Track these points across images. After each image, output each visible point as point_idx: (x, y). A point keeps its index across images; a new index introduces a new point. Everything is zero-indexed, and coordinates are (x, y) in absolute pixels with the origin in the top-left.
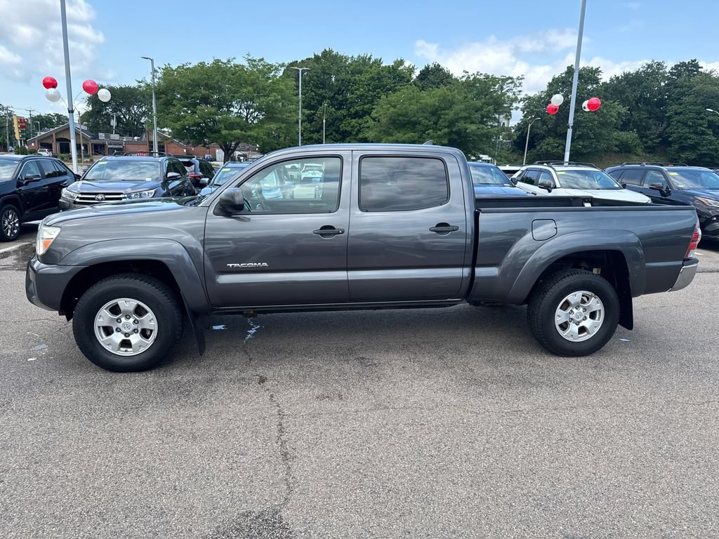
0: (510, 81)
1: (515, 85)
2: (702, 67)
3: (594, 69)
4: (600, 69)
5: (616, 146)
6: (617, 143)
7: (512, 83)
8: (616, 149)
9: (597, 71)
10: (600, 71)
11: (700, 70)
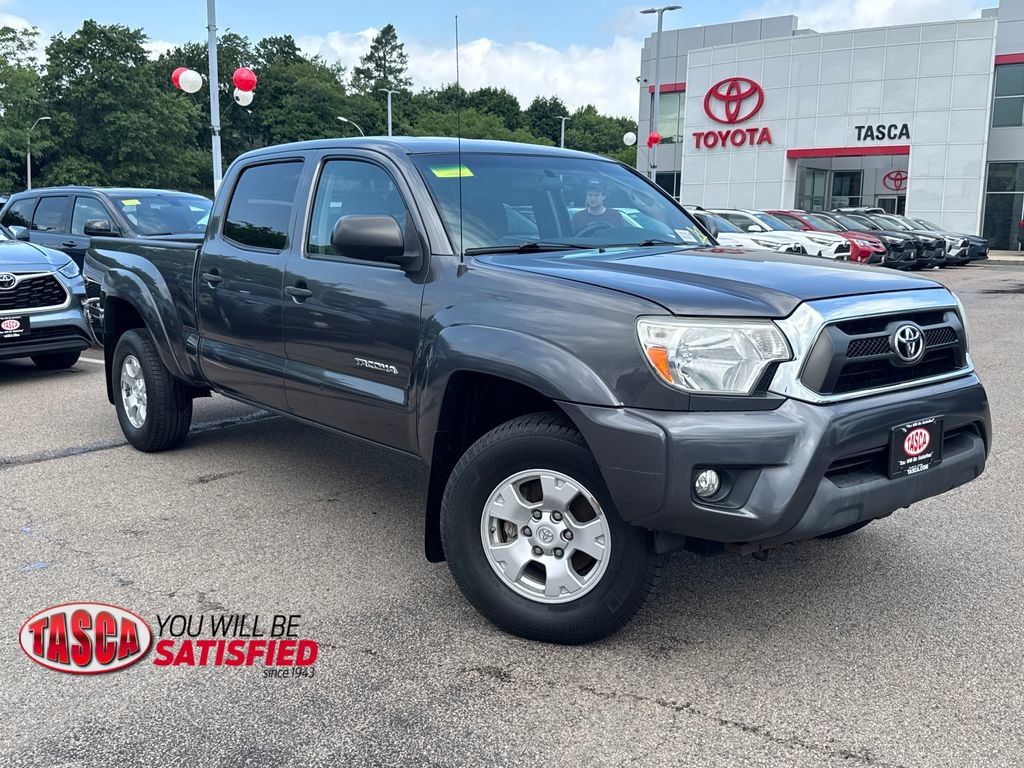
0: (10, 35)
1: (21, 47)
2: (299, 49)
3: (132, 31)
4: (142, 33)
5: (194, 175)
6: (196, 171)
7: (13, 39)
8: (195, 180)
9: (137, 36)
10: (144, 36)
11: (298, 53)
